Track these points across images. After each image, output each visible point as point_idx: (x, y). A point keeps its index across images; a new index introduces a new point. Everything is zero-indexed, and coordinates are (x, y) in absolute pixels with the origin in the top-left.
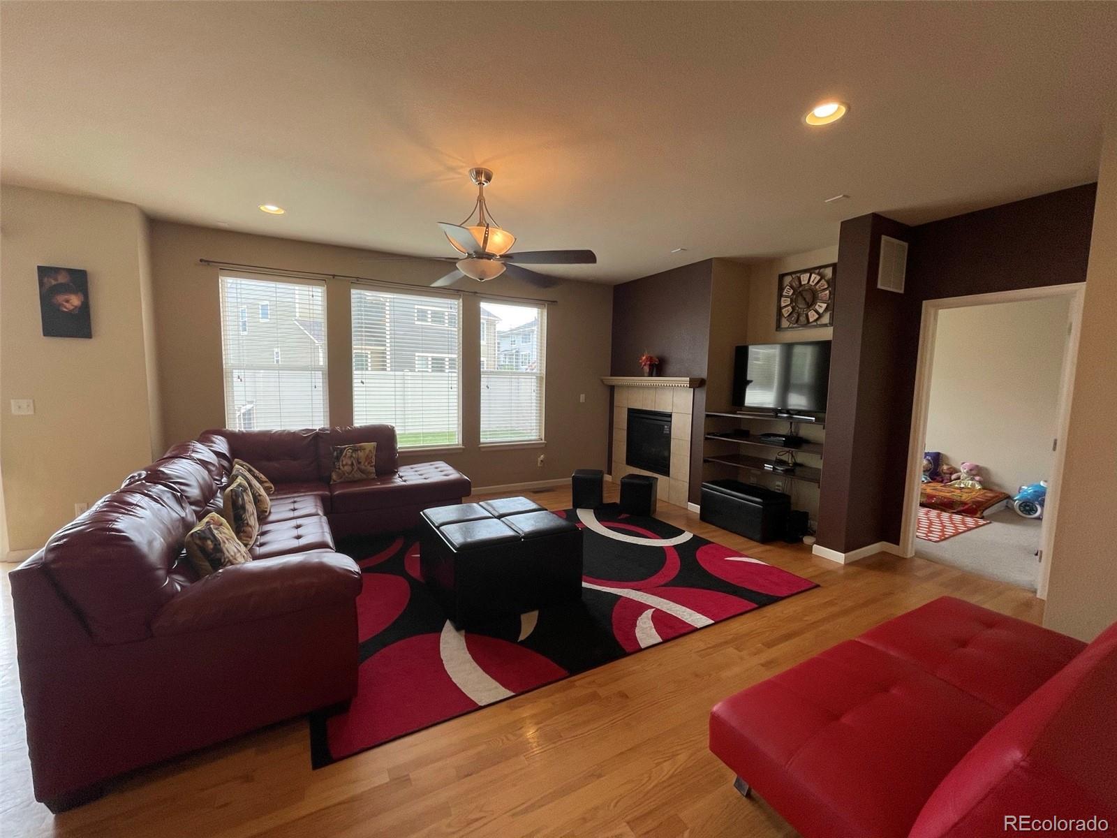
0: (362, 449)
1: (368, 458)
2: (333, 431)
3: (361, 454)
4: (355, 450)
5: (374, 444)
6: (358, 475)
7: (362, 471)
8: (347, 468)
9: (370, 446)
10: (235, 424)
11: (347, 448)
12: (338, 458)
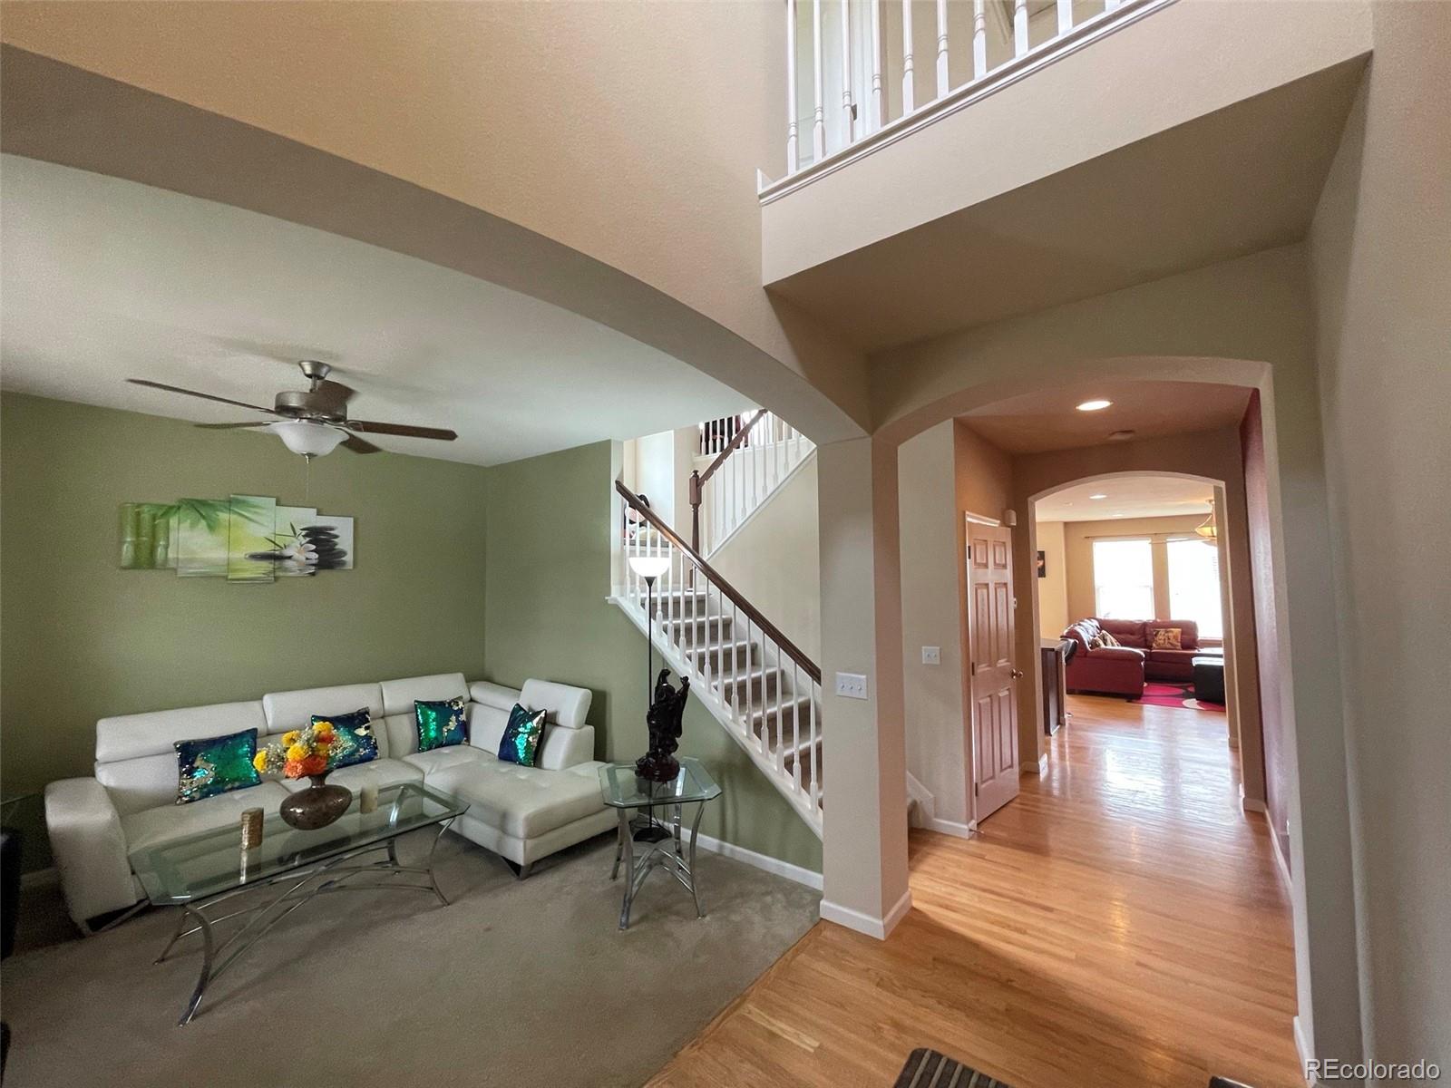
0: (1172, 632)
1: (1174, 637)
2: (1155, 621)
3: (1170, 634)
4: (1167, 632)
5: (1180, 630)
6: (1169, 646)
7: (1172, 644)
8: (1162, 642)
9: (1177, 631)
10: (1101, 615)
11: (1162, 631)
12: (1156, 635)
